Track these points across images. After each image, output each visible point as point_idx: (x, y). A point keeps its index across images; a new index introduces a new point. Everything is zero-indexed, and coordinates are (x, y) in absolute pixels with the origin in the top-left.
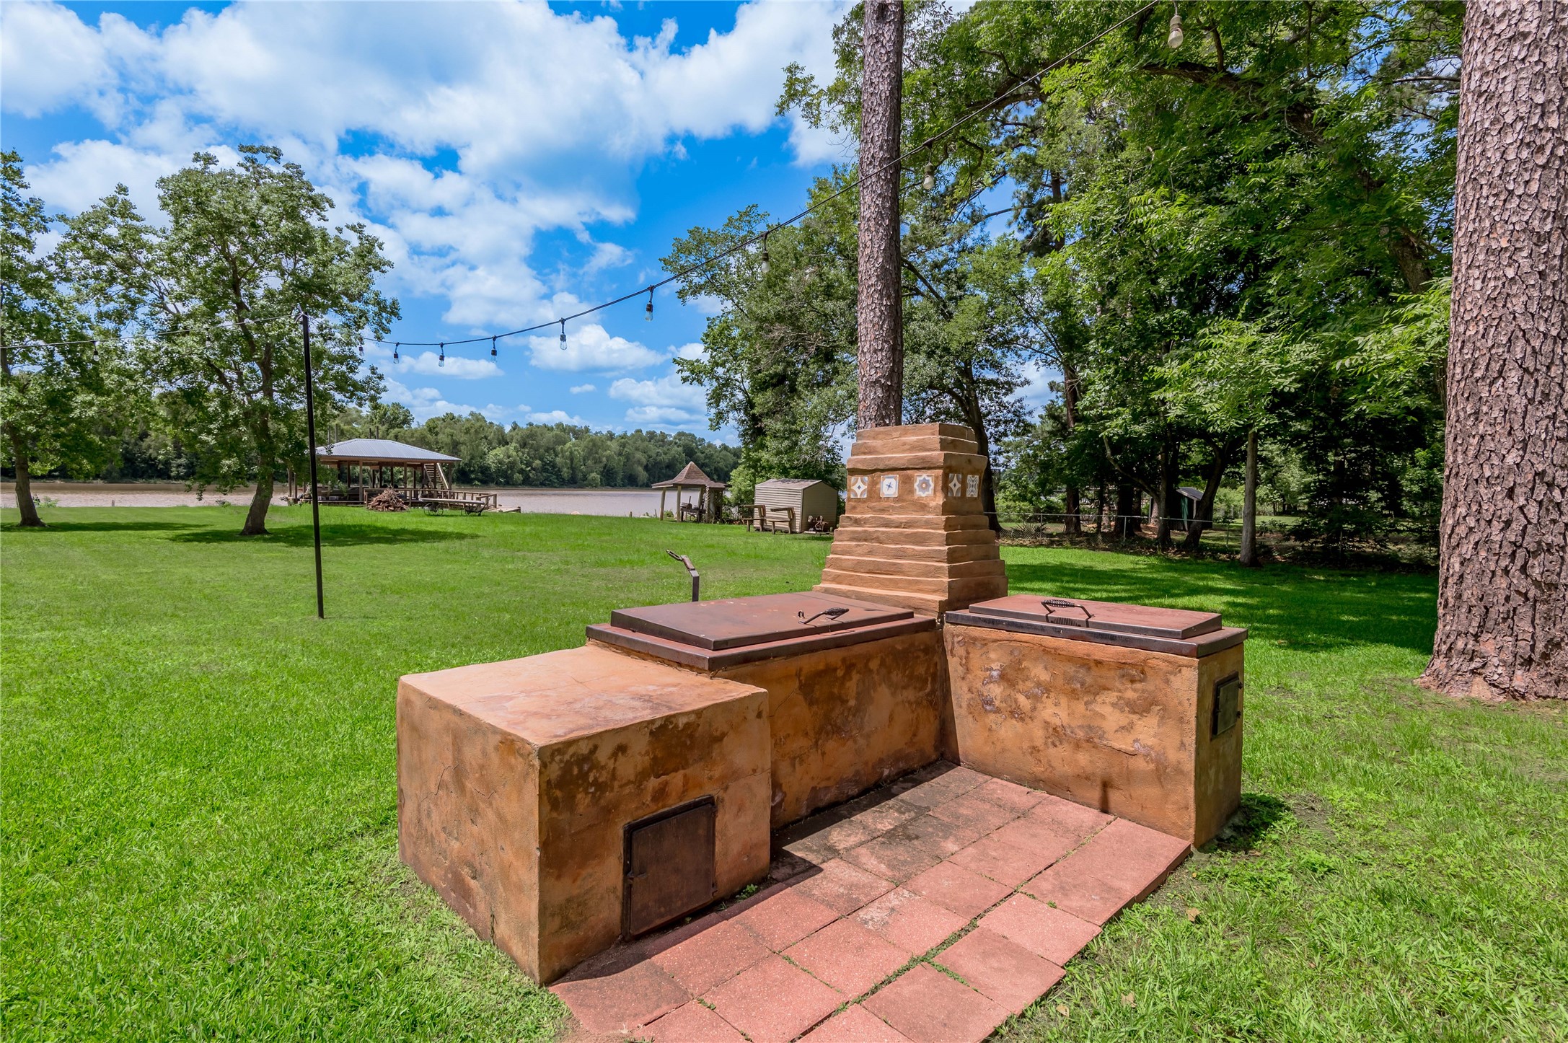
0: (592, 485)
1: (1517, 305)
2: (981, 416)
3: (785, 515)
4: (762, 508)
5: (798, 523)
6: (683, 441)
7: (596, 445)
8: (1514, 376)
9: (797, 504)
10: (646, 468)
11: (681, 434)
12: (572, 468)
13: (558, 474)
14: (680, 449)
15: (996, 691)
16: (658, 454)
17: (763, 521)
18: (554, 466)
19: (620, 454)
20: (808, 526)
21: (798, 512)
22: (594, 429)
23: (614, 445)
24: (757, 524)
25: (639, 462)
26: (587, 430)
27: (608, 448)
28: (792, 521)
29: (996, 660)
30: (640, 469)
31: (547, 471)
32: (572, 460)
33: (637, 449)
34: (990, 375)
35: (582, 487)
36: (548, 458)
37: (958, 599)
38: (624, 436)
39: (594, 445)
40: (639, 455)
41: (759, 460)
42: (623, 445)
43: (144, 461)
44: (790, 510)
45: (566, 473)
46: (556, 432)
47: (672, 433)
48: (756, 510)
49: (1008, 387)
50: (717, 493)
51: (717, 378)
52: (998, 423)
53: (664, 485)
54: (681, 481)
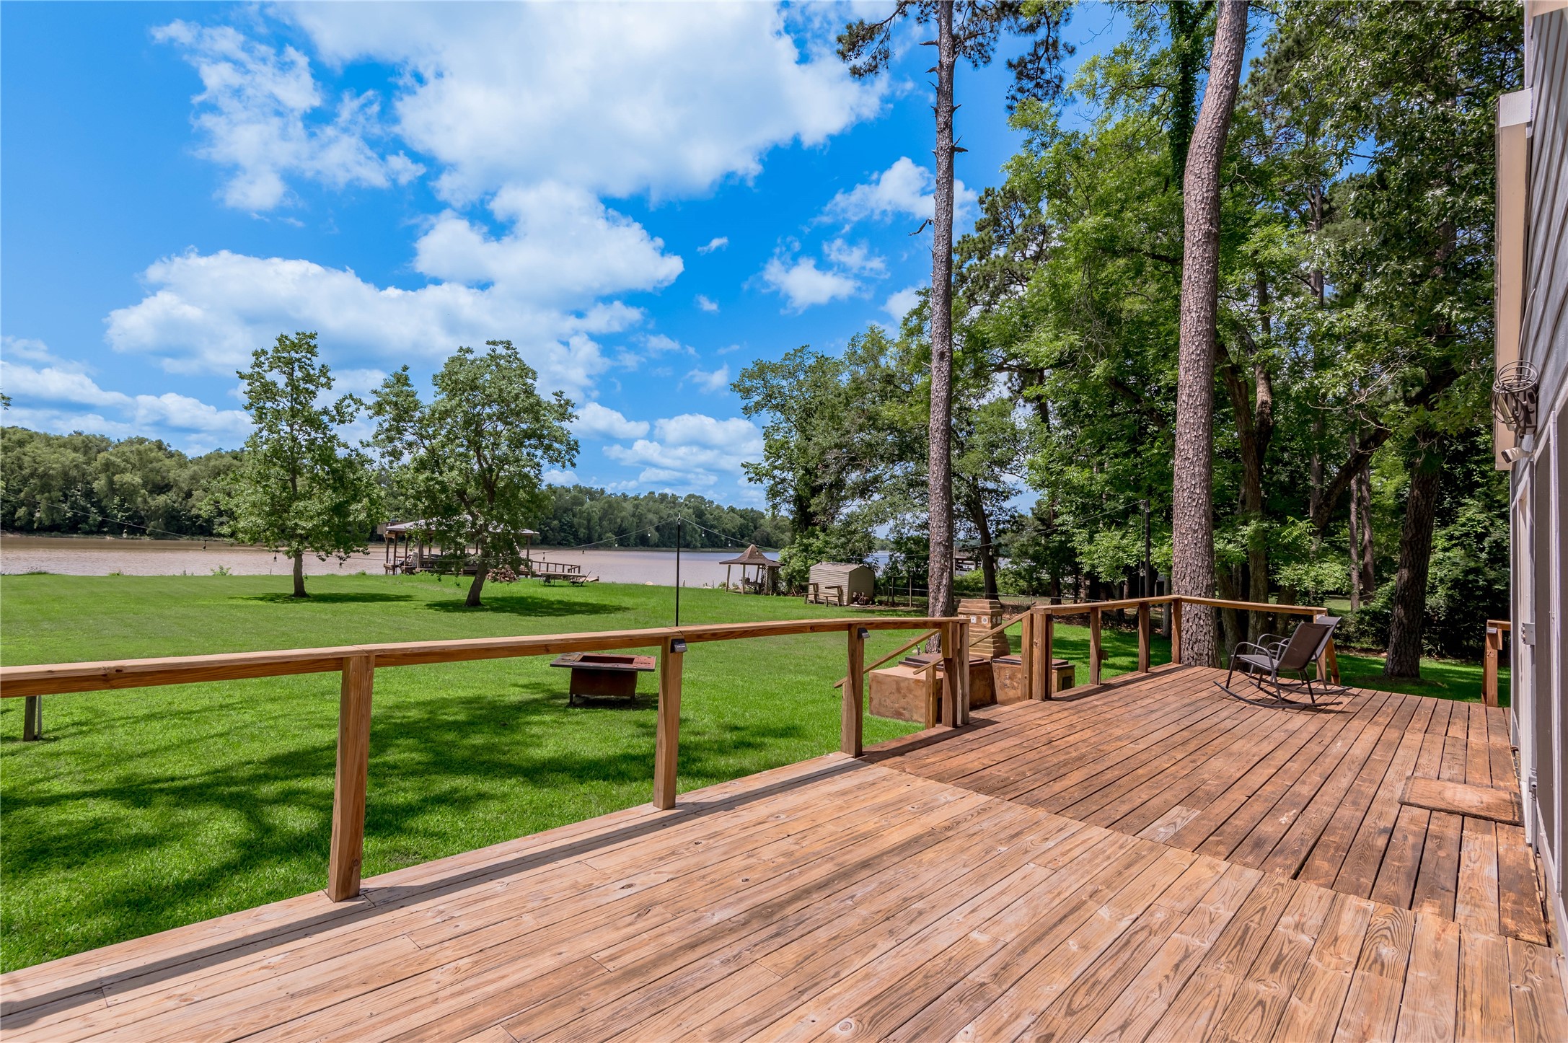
0: (608, 546)
1: (1188, 554)
2: (985, 516)
3: (835, 591)
4: (816, 586)
5: (845, 598)
6: (693, 502)
7: (612, 506)
8: (1188, 579)
9: (844, 582)
10: (657, 529)
11: (691, 496)
12: (589, 528)
13: (575, 535)
14: (691, 511)
15: (1008, 682)
16: (669, 515)
17: (816, 596)
18: (572, 526)
19: (634, 515)
20: (852, 600)
21: (845, 590)
22: (608, 491)
23: (629, 507)
24: (811, 598)
25: (651, 523)
26: (602, 491)
27: (624, 509)
28: (840, 596)
29: (1008, 673)
30: (652, 529)
31: (564, 531)
32: (589, 521)
33: (649, 511)
34: (991, 485)
35: (596, 548)
36: (567, 518)
37: (996, 655)
38: (636, 498)
39: (610, 506)
40: (650, 516)
41: (811, 545)
42: (636, 507)
43: (190, 519)
44: (839, 587)
45: (582, 532)
46: (573, 493)
47: (682, 494)
48: (811, 588)
49: (1006, 495)
50: (773, 570)
51: (774, 478)
52: (998, 523)
53: (730, 563)
54: (744, 560)
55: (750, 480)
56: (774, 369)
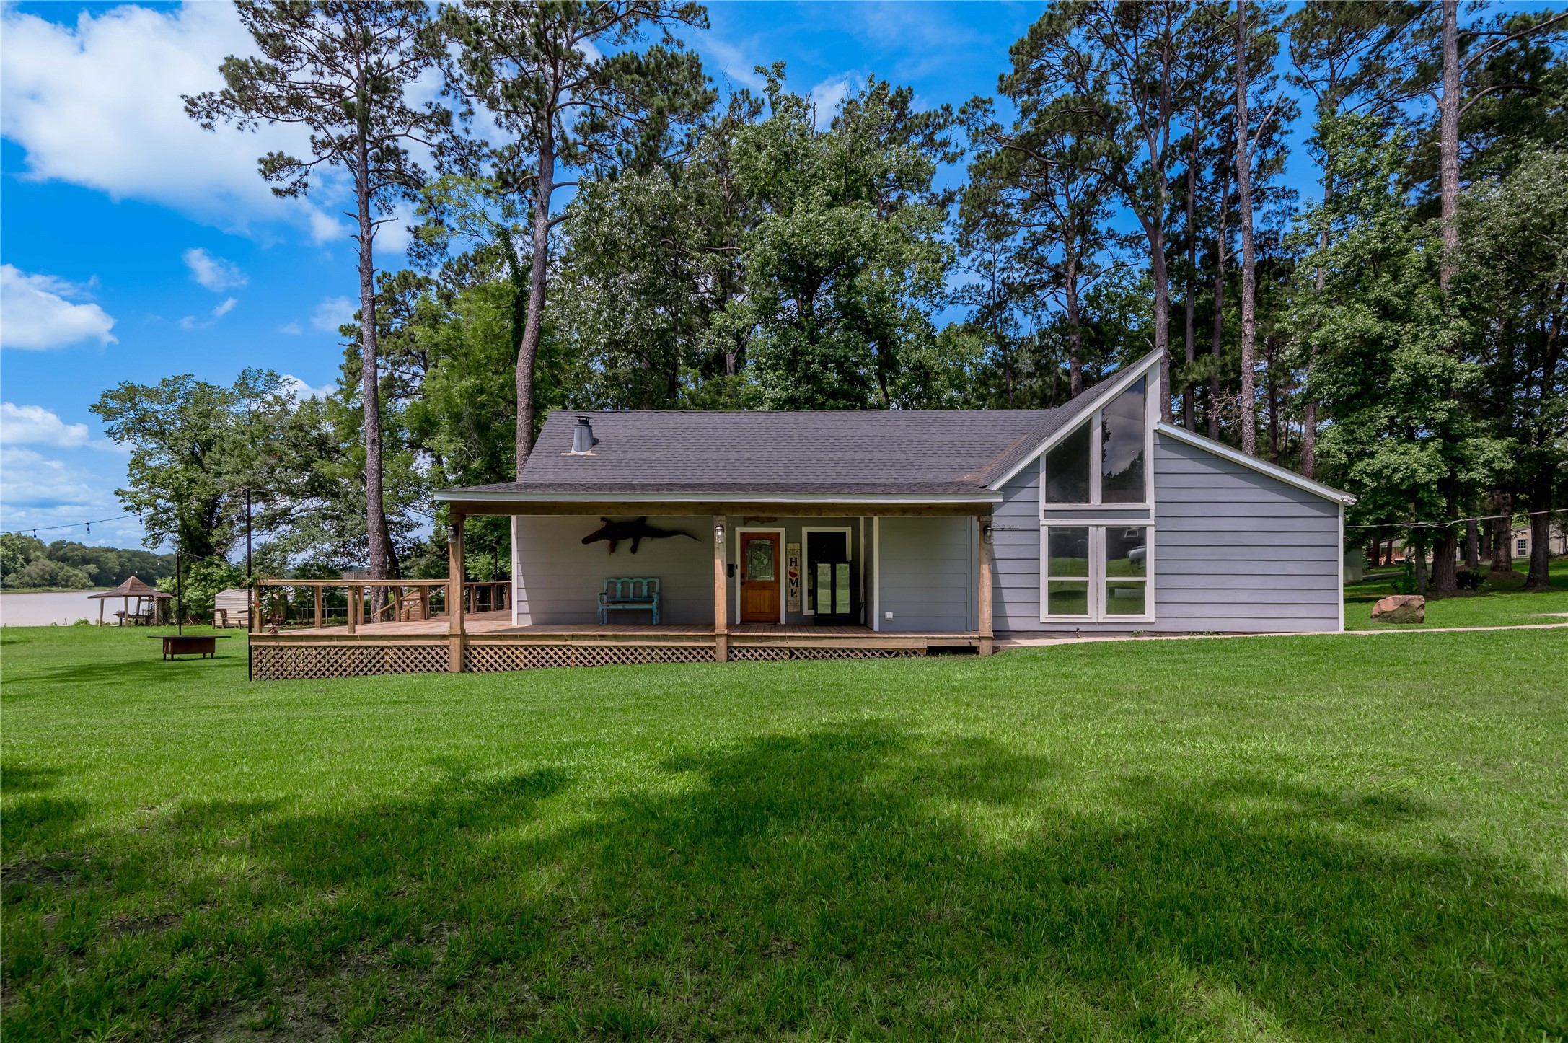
4: (224, 612)
17: (224, 621)
24: (219, 623)
34: (397, 519)
41: (210, 574)
48: (218, 615)
49: (410, 527)
50: (163, 601)
51: (155, 507)
52: (404, 550)
53: (102, 597)
54: (125, 593)
55: (127, 509)
56: (151, 394)
